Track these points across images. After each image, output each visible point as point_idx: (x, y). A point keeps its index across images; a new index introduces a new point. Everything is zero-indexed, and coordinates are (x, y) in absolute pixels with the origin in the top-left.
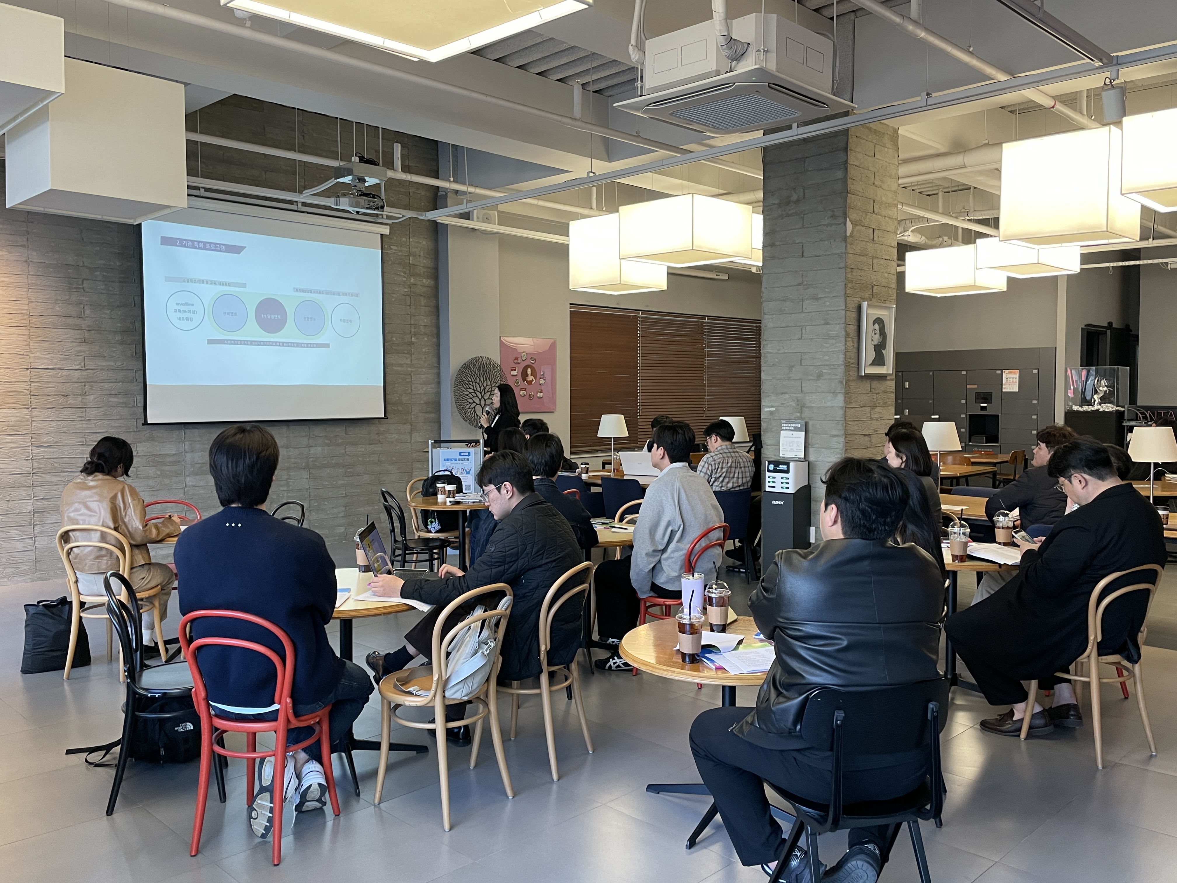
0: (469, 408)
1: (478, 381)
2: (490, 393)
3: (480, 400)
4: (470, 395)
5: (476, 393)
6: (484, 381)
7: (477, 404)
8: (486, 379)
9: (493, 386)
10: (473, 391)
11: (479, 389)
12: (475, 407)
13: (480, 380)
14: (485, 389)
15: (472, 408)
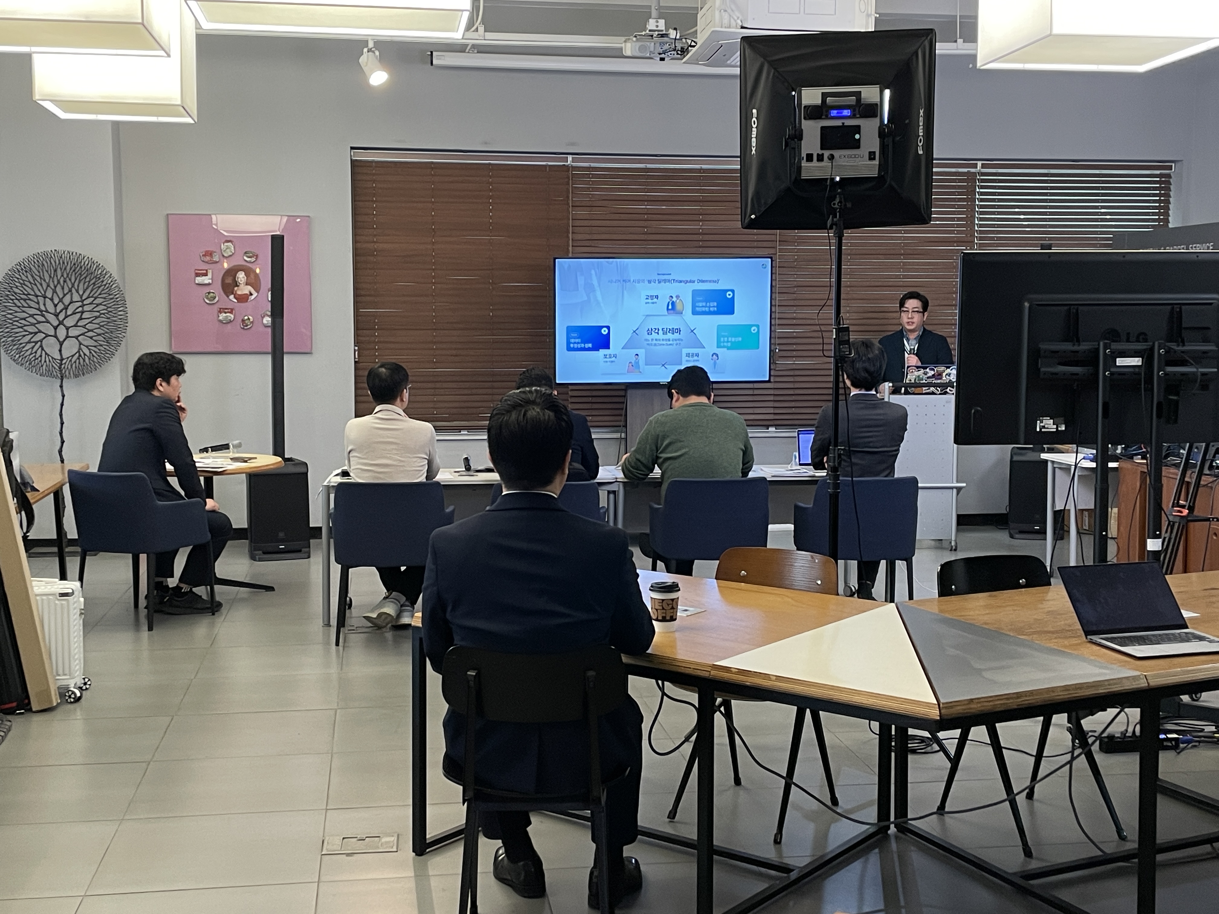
0: (29, 342)
1: (49, 294)
2: (78, 315)
3: (55, 328)
4: (31, 320)
5: (43, 316)
6: (65, 295)
7: (47, 336)
8: (70, 291)
9: (85, 303)
10: (39, 313)
11: (51, 309)
12: (41, 341)
13: (54, 291)
14: (66, 308)
15: (36, 343)
